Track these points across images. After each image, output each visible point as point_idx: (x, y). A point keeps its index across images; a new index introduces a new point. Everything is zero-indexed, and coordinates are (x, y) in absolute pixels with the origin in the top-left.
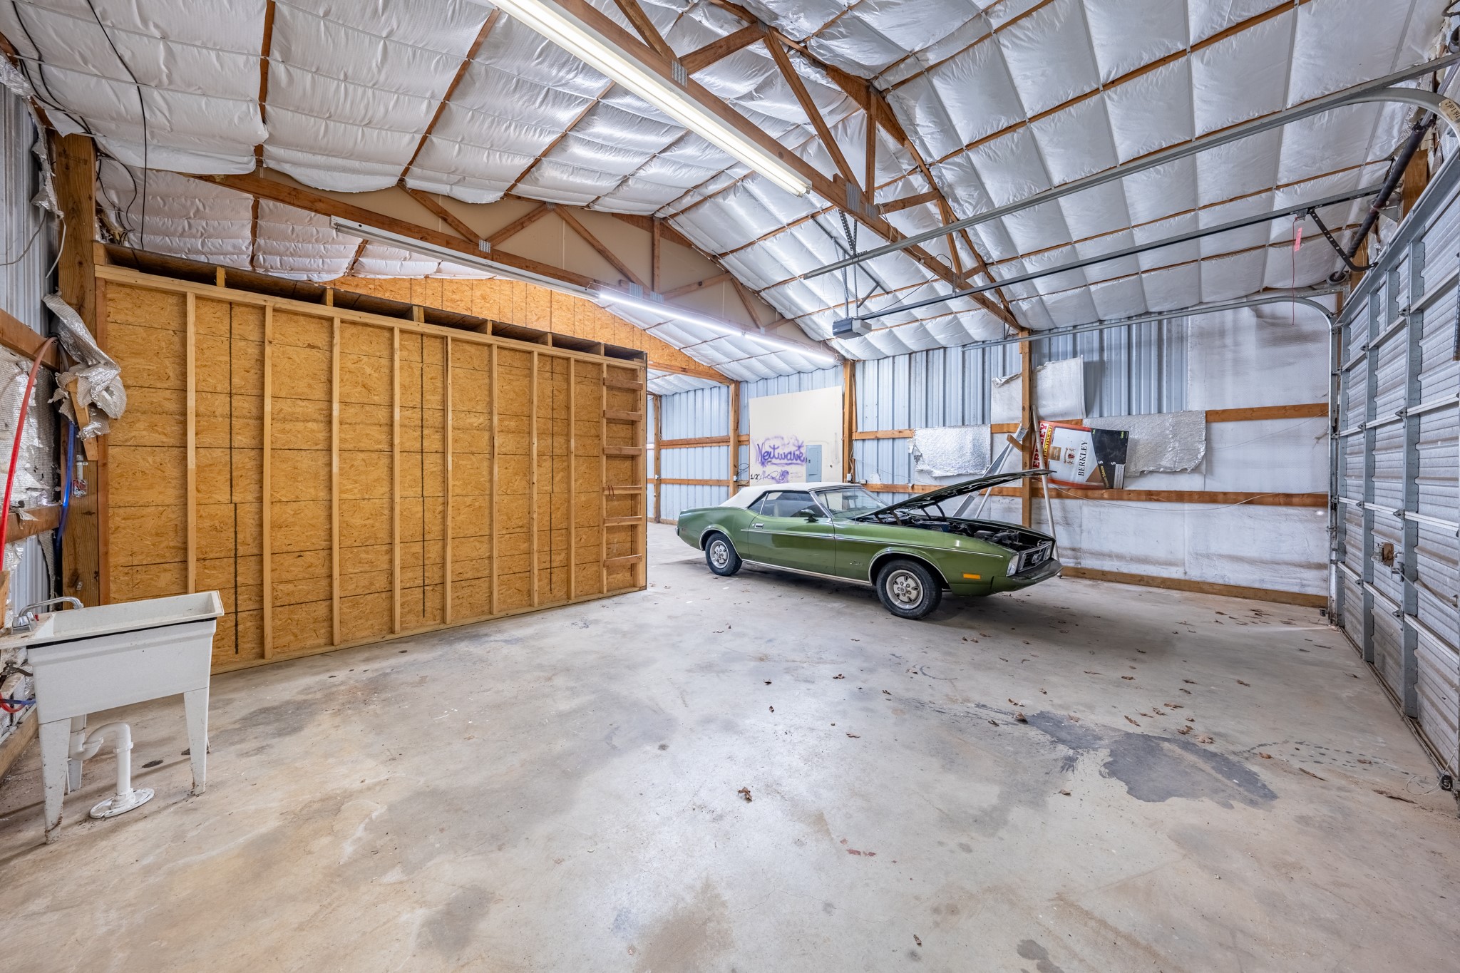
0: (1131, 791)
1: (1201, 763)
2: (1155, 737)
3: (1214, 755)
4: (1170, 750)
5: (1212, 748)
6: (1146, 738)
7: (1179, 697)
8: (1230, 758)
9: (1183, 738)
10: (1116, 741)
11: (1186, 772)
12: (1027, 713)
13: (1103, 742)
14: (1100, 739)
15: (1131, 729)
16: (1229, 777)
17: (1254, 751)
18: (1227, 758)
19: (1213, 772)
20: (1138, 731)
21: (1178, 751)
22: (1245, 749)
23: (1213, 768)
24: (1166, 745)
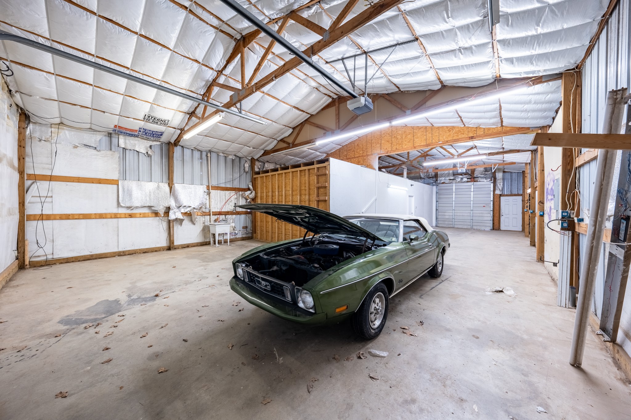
0: (108, 300)
1: (88, 318)
2: (109, 316)
3: (83, 323)
4: (101, 315)
5: (84, 325)
6: (112, 314)
7: (109, 343)
8: (76, 326)
9: (98, 322)
10: (122, 307)
11: (92, 312)
12: (157, 298)
13: (126, 304)
14: (128, 305)
15: (121, 313)
16: (76, 319)
17: (63, 335)
18: (77, 325)
19: (82, 317)
20: (117, 314)
21: (98, 317)
22: (69, 333)
23: (83, 319)
24: (103, 316)
